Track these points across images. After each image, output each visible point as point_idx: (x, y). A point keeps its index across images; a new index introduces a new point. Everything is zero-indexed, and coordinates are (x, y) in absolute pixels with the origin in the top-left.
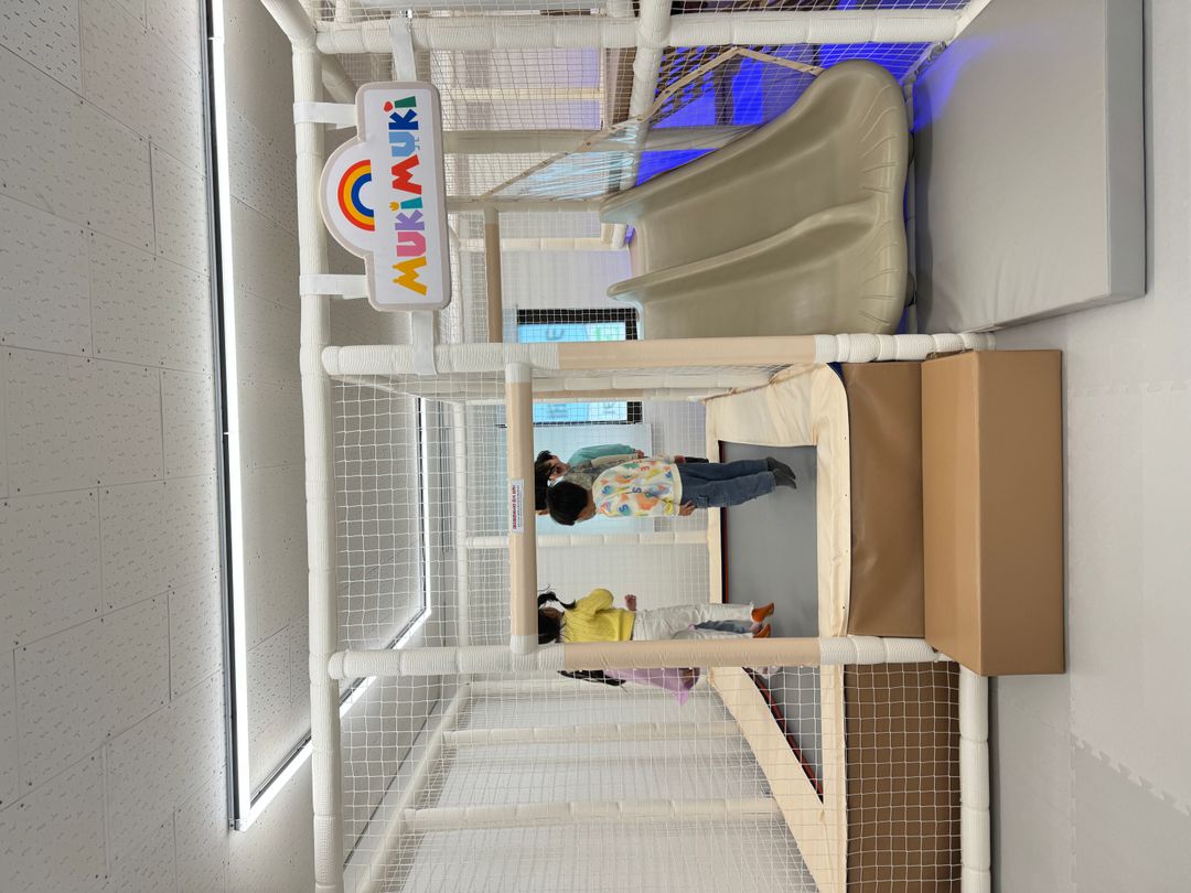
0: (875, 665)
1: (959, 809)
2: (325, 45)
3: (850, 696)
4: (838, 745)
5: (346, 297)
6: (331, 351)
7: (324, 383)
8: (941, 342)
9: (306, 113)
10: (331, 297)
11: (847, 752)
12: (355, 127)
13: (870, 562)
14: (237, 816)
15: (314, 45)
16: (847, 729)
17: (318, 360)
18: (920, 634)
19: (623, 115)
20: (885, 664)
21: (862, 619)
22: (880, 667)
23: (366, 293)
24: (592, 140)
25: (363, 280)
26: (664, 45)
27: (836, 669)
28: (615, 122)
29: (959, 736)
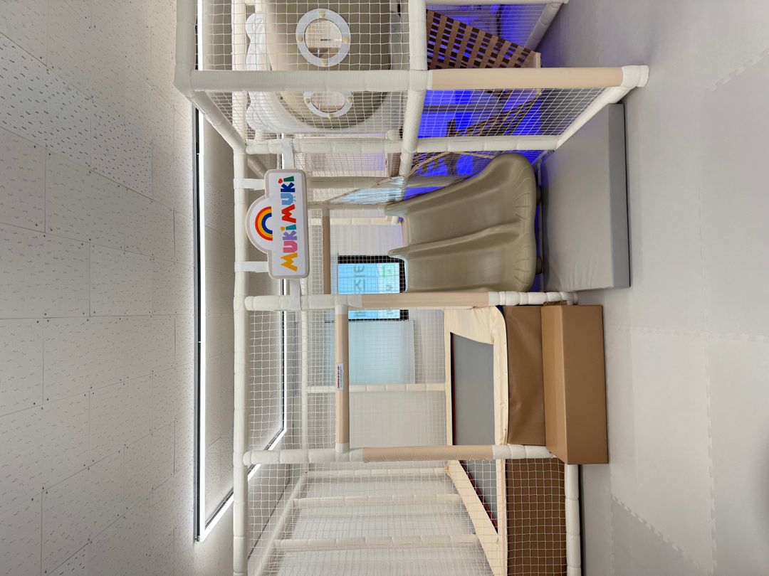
0: (521, 460)
1: (565, 535)
2: (250, 151)
3: (509, 476)
4: (503, 501)
5: (257, 272)
6: (249, 298)
7: (245, 314)
8: (551, 296)
9: (240, 183)
10: (249, 272)
11: (507, 505)
12: (264, 190)
13: (518, 406)
14: (198, 534)
15: (245, 151)
16: (507, 493)
17: (242, 303)
18: (543, 444)
19: (396, 174)
20: (526, 459)
21: (514, 436)
22: (523, 460)
23: (267, 270)
24: (380, 183)
25: (266, 264)
26: (415, 152)
27: (502, 462)
28: (392, 176)
29: (565, 497)
